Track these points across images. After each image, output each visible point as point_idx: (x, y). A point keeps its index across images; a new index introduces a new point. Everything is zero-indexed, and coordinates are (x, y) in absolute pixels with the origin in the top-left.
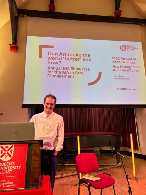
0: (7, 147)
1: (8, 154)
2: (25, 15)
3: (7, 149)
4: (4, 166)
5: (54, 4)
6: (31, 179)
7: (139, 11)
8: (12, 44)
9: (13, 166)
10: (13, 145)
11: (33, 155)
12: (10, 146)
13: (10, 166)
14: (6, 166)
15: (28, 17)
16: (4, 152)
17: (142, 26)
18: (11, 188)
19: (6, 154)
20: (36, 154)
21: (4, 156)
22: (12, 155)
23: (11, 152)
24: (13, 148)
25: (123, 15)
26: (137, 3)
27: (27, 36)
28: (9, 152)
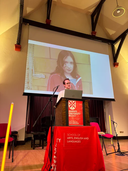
0: (72, 102)
1: (73, 106)
2: (28, 24)
3: (72, 103)
4: (72, 112)
5: (50, 19)
6: (86, 121)
7: (107, 34)
8: (16, 44)
9: (76, 113)
10: (75, 101)
11: (86, 108)
12: (74, 101)
13: (75, 112)
14: (73, 113)
15: (30, 25)
16: (71, 105)
17: (109, 44)
18: (77, 124)
19: (72, 106)
20: (87, 108)
21: (71, 107)
22: (75, 107)
23: (75, 105)
24: (75, 103)
25: (97, 35)
26: (106, 28)
27: (29, 40)
28: (74, 105)
